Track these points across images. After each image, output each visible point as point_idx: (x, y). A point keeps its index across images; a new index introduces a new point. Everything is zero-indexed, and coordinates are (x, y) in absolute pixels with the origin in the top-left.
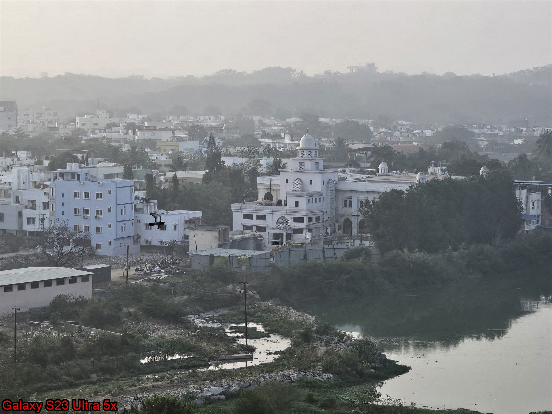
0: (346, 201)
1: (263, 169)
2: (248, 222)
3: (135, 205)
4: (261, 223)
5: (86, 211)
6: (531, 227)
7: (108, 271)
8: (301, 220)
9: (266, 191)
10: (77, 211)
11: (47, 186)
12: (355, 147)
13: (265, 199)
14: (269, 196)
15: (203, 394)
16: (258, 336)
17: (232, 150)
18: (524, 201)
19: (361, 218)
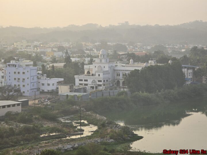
0: (117, 74)
1: (86, 62)
2: (81, 82)
3: (38, 76)
4: (86, 83)
5: (19, 79)
6: (189, 83)
7: (27, 101)
8: (100, 81)
9: (88, 71)
10: (15, 79)
11: (3, 70)
12: (121, 53)
13: (87, 73)
14: (89, 72)
15: (65, 148)
16: (85, 125)
17: (75, 55)
18: (186, 73)
19: (123, 80)
